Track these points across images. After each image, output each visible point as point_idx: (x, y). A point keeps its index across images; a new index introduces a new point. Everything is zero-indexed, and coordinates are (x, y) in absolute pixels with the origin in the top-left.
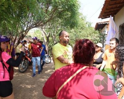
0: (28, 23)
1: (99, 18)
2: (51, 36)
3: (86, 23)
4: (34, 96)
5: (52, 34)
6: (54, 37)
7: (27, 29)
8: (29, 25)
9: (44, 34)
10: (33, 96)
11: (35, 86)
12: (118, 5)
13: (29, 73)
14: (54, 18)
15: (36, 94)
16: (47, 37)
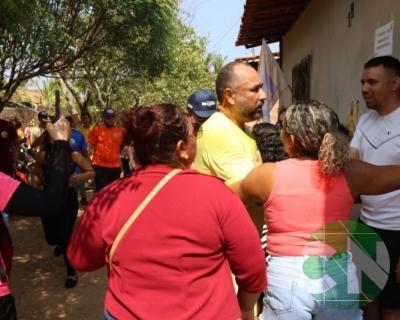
0: (16, 60)
1: (238, 44)
2: (95, 101)
3: (208, 60)
4: (37, 285)
5: (97, 96)
6: (104, 104)
7: (12, 81)
8: (17, 68)
9: (70, 96)
10: (35, 284)
11: (40, 257)
12: (288, 9)
13: (24, 221)
14: (97, 46)
15: (43, 278)
16: (80, 105)
